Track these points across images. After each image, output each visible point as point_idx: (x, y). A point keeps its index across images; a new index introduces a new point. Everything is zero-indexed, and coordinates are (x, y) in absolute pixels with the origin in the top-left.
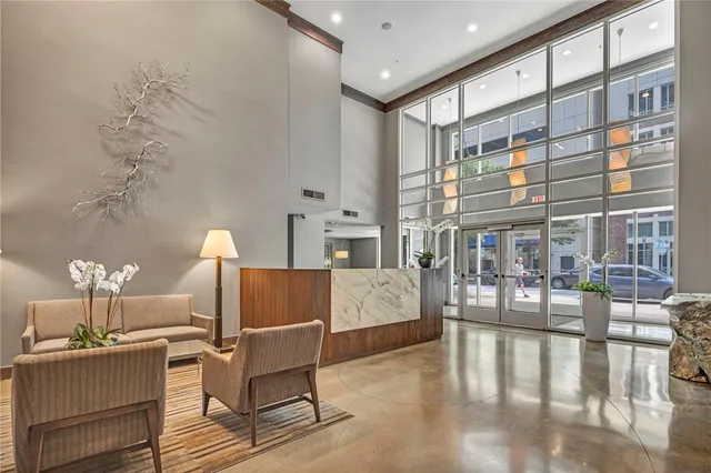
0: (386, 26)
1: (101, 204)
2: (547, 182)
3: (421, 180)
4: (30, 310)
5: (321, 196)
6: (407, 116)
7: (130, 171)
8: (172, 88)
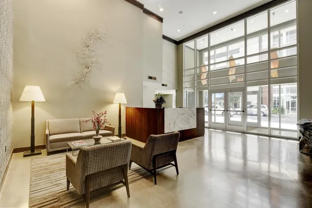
0: (181, 12)
1: (77, 83)
2: (245, 73)
3: (193, 71)
4: (47, 123)
5: (155, 79)
6: (187, 46)
7: (87, 70)
8: (102, 39)
